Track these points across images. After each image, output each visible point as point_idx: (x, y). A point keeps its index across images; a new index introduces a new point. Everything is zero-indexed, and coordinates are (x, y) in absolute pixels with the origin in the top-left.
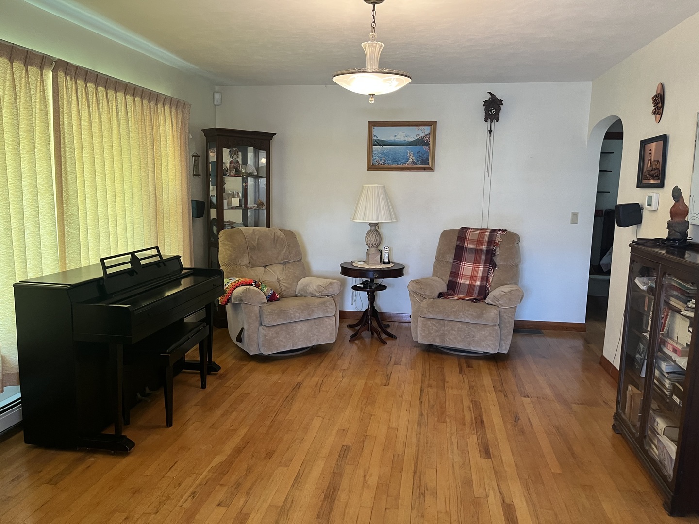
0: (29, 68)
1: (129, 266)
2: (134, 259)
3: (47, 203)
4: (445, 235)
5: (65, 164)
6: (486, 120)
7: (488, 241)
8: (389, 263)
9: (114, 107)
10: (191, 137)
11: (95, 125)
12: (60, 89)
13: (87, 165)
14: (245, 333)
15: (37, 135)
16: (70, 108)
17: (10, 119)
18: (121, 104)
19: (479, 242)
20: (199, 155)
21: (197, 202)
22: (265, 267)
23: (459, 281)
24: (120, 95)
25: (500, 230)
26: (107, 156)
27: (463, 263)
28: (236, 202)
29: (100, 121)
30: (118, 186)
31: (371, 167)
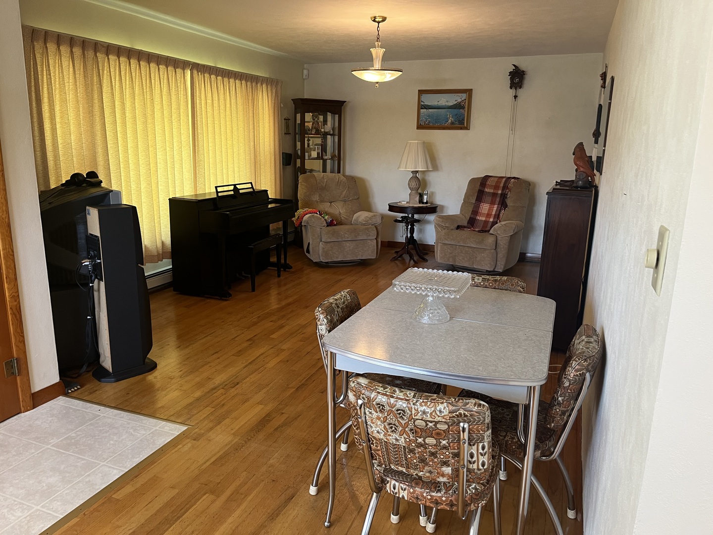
0: (177, 69)
1: (232, 193)
2: (236, 189)
3: (187, 152)
4: (473, 181)
5: (197, 128)
6: (511, 88)
7: (503, 187)
8: (427, 203)
9: (228, 89)
10: (282, 106)
11: (216, 102)
12: (195, 81)
13: (210, 129)
14: (311, 247)
15: (182, 110)
16: (200, 93)
17: (167, 102)
18: (232, 86)
19: (496, 187)
20: (289, 118)
21: (286, 154)
22: (331, 202)
23: (478, 218)
24: (232, 80)
25: (514, 178)
26: (223, 122)
27: (482, 204)
28: (314, 154)
29: (219, 100)
30: (229, 142)
31: (420, 127)
